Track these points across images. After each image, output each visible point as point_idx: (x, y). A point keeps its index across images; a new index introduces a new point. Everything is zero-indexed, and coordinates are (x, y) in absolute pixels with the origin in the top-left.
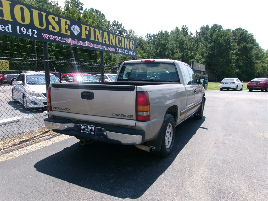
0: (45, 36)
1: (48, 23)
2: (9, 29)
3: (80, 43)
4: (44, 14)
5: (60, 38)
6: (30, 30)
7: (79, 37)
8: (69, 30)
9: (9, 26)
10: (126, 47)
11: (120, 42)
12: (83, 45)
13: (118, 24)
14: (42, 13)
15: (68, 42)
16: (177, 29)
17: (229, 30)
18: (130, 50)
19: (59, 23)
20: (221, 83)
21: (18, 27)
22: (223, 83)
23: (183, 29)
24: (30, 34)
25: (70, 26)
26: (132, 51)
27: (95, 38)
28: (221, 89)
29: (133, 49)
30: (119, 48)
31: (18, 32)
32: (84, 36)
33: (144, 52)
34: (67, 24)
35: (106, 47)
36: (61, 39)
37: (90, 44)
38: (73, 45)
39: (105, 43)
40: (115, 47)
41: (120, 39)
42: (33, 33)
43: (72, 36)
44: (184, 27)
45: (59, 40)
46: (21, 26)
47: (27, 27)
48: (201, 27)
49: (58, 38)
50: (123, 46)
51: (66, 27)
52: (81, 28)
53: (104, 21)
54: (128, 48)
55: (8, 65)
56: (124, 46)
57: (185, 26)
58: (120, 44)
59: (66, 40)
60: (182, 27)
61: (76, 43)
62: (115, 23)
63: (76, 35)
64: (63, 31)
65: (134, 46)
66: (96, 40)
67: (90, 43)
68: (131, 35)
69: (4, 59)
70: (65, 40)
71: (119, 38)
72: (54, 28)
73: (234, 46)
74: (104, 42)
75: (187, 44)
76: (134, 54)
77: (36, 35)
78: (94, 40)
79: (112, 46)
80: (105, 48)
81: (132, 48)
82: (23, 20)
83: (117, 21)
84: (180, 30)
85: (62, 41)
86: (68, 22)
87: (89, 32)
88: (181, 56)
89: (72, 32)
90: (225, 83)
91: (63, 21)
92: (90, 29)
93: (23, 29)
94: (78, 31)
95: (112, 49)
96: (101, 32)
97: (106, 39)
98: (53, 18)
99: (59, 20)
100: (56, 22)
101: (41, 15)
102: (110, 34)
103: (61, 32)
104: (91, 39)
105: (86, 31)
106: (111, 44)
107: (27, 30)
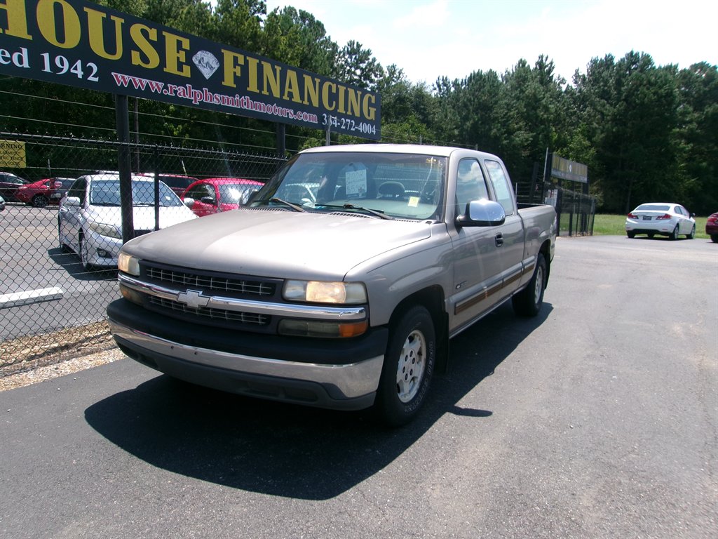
0: (121, 79)
1: (129, 45)
2: (22, 59)
3: (217, 99)
4: (119, 22)
5: (161, 85)
6: (79, 62)
7: (215, 83)
8: (186, 64)
9: (21, 52)
10: (349, 113)
11: (333, 97)
12: (226, 105)
13: (361, 50)
14: (113, 18)
15: (184, 95)
16: (522, 63)
17: (671, 69)
18: (361, 119)
19: (160, 46)
20: (631, 217)
21: (46, 56)
22: (637, 217)
23: (541, 64)
24: (80, 74)
25: (190, 54)
26: (368, 122)
27: (260, 86)
28: (632, 234)
29: (372, 117)
30: (328, 113)
31: (47, 69)
32: (229, 81)
33: (428, 127)
34: (183, 47)
35: (292, 111)
36: (166, 87)
37: (245, 101)
38: (198, 103)
39: (291, 99)
40: (320, 111)
41: (334, 91)
42: (87, 71)
43: (197, 80)
44: (542, 60)
45: (159, 90)
46: (55, 52)
47: (72, 55)
48: (591, 61)
49: (157, 84)
50: (341, 110)
51: (178, 55)
52: (220, 58)
53: (322, 42)
54: (357, 114)
55: (23, 153)
56: (346, 109)
57: (544, 59)
58: (334, 103)
59: (179, 92)
60: (537, 59)
61: (206, 100)
62: (353, 49)
63: (207, 77)
64: (171, 68)
65: (373, 110)
66: (263, 92)
67: (246, 99)
68: (393, 80)
69: (13, 138)
70: (176, 92)
71: (330, 87)
72: (145, 59)
73: (684, 114)
74: (286, 97)
75: (546, 109)
76: (374, 132)
77: (94, 76)
78: (258, 91)
79: (309, 109)
80: (288, 114)
81: (369, 115)
82: (61, 36)
83: (358, 43)
84: (532, 68)
85: (165, 92)
86: (186, 44)
87: (245, 69)
88: (528, 142)
89: (195, 70)
90: (641, 218)
91: (171, 40)
92: (246, 62)
93: (61, 60)
94: (212, 68)
95: (308, 115)
96: (278, 69)
97: (292, 88)
98: (144, 32)
99: (161, 38)
100: (152, 42)
101: (109, 24)
102: (304, 76)
103: (165, 70)
104: (248, 89)
105: (235, 67)
106: (308, 104)
107: (71, 63)
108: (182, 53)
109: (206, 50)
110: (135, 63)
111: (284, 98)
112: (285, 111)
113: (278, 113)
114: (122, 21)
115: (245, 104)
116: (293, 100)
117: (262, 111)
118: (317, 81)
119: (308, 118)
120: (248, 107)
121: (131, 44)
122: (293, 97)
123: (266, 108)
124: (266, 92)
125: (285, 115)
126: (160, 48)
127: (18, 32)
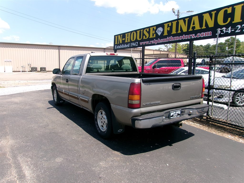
0: (141, 43)
3: (161, 41)
5: (148, 42)
7: (161, 36)
9: (129, 44)
15: (153, 43)
21: (131, 43)
31: (131, 46)
32: (166, 33)
38: (156, 44)
39: (193, 30)
41: (229, 12)
43: (157, 37)
47: (134, 42)
52: (164, 27)
63: (159, 35)
67: (171, 37)
71: (226, 11)
72: (146, 37)
77: (137, 45)
78: (176, 33)
86: (155, 28)
87: (171, 27)
94: (161, 32)
95: (204, 33)
96: (187, 20)
97: (194, 25)
98: (146, 30)
99: (149, 30)
100: (147, 32)
101: (140, 32)
102: (203, 15)
103: (150, 38)
104: (172, 33)
105: (168, 28)
106: (205, 28)
107: (134, 43)
108: (154, 31)
109: (160, 27)
110: (144, 39)
111: (189, 30)
112: (190, 36)
113: (186, 38)
114: (143, 30)
115: (170, 39)
116: (195, 29)
117: (177, 40)
118: (213, 13)
119: (205, 34)
120: (171, 40)
121: (144, 35)
122: (195, 28)
123: (179, 38)
124: (179, 32)
125: (189, 38)
126: (149, 32)
127: (129, 41)
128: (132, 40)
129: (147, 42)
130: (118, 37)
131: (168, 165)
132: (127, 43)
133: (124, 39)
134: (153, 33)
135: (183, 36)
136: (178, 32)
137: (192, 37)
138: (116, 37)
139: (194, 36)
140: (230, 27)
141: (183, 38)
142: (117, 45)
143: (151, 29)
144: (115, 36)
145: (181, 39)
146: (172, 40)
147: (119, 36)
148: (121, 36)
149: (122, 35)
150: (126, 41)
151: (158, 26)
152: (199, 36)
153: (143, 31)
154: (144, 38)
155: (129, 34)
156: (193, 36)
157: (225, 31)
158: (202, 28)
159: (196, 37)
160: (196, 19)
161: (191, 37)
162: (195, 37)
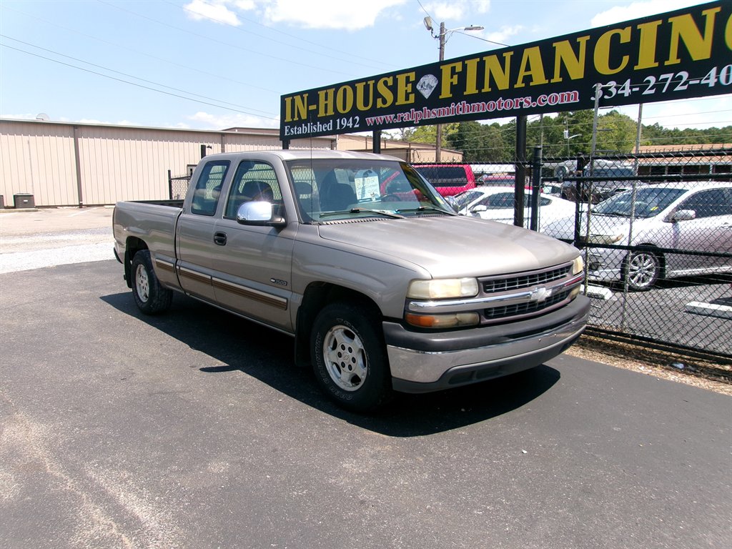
0: (370, 121)
2: (330, 126)
3: (434, 114)
4: (372, 83)
5: (393, 116)
6: (351, 119)
7: (433, 100)
8: (412, 93)
9: (329, 123)
10: (673, 61)
12: (441, 116)
14: (368, 82)
15: (409, 119)
21: (338, 120)
24: (351, 125)
27: (480, 85)
30: (609, 79)
31: (338, 127)
32: (446, 93)
34: (411, 80)
35: (529, 99)
36: (396, 117)
38: (418, 122)
39: (527, 84)
41: (625, 39)
42: (354, 123)
43: (419, 102)
45: (391, 121)
47: (347, 116)
50: (645, 64)
51: (406, 88)
52: (439, 76)
59: (404, 118)
61: (425, 117)
63: (427, 97)
64: (401, 101)
67: (462, 104)
71: (615, 38)
72: (384, 101)
74: (519, 84)
77: (357, 124)
78: (477, 92)
82: (344, 107)
85: (395, 121)
86: (413, 76)
93: (344, 120)
94: (431, 87)
95: (559, 96)
96: (508, 56)
97: (530, 70)
98: (385, 83)
99: (395, 81)
100: (389, 88)
101: (366, 88)
102: (554, 45)
103: (397, 104)
104: (465, 93)
105: (452, 77)
106: (561, 80)
107: (348, 120)
108: (410, 85)
109: (427, 74)
110: (378, 107)
111: (516, 86)
112: (517, 101)
113: (505, 107)
114: (373, 81)
115: (461, 110)
116: (531, 84)
117: (481, 111)
118: (583, 41)
119: (559, 98)
120: (464, 112)
121: (377, 95)
122: (532, 81)
123: (486, 107)
124: (487, 89)
125: (517, 106)
126: (394, 89)
127: (331, 112)
128: (340, 110)
129: (390, 118)
130: (293, 101)
131: (525, 452)
132: (325, 120)
133: (313, 107)
134: (406, 91)
135: (499, 102)
136: (483, 91)
137: (525, 103)
138: (288, 101)
139: (529, 103)
140: (629, 81)
141: (499, 108)
142: (292, 124)
143: (402, 79)
144: (283, 98)
145: (491, 110)
146: (466, 113)
147: (298, 99)
148: (303, 99)
149: (306, 96)
150: (322, 114)
151: (421, 71)
152: (544, 101)
153: (375, 85)
154: (380, 104)
155: (331, 92)
156: (526, 101)
157: (614, 91)
158: (552, 81)
159: (534, 104)
160: (534, 56)
161: (521, 104)
162: (531, 104)
